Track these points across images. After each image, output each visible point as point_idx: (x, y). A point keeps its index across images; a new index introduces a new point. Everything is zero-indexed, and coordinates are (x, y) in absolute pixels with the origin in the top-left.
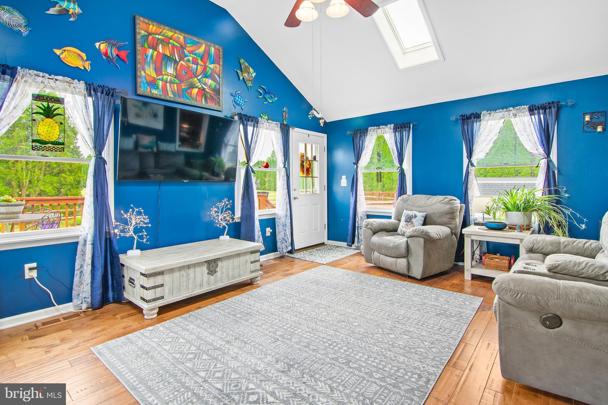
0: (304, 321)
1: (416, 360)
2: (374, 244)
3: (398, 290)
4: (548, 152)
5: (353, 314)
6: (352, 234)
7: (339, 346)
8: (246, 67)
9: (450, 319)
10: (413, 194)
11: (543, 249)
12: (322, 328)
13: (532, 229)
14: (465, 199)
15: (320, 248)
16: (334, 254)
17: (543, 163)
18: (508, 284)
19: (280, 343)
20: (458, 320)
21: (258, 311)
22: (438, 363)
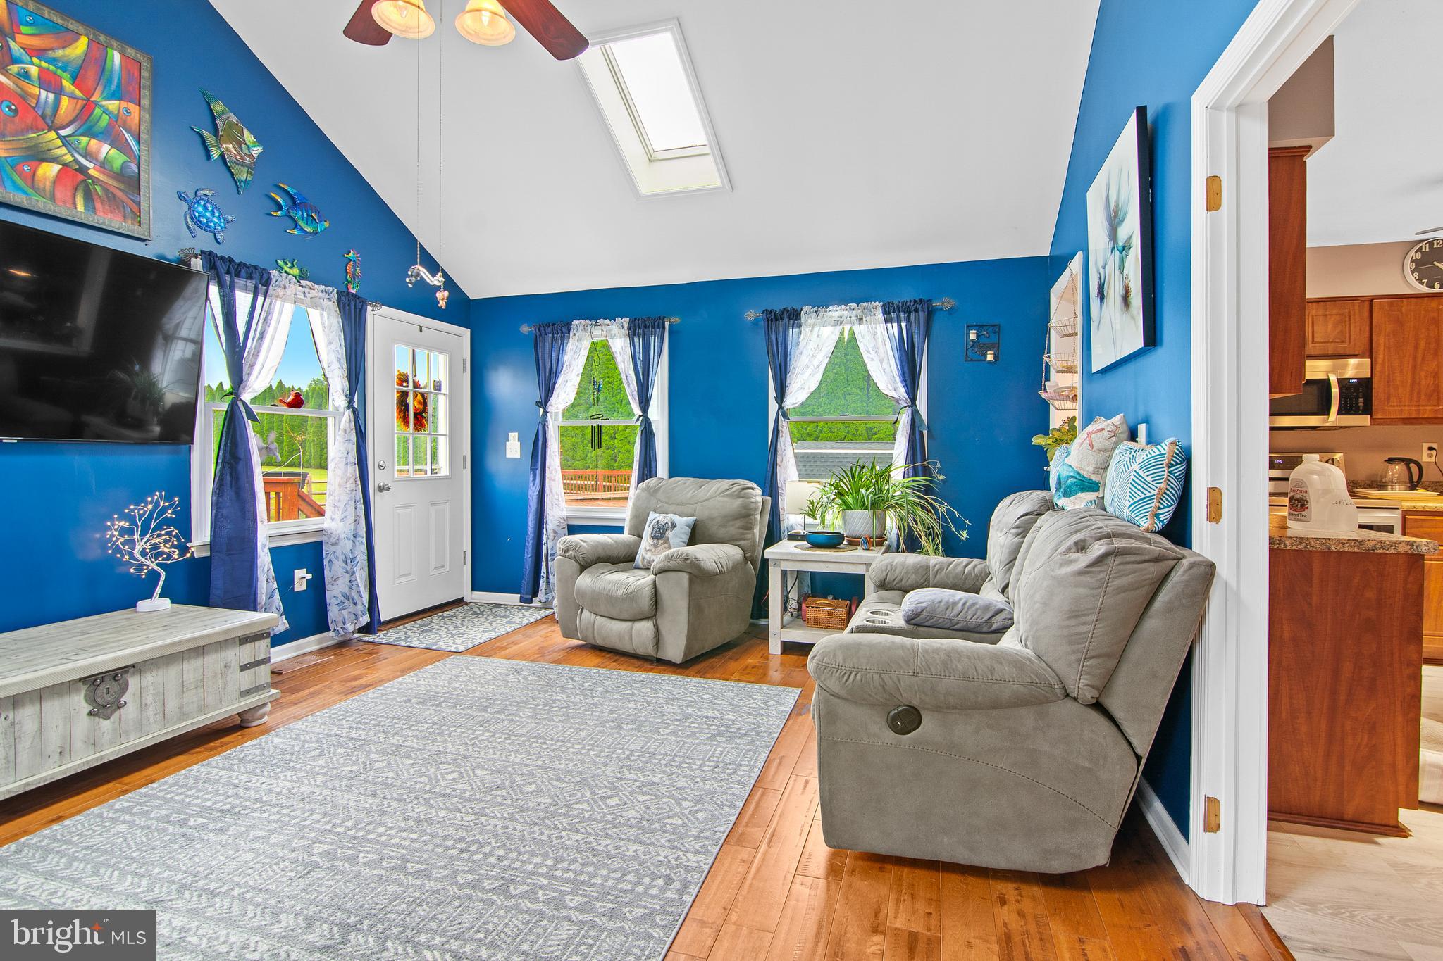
0: (394, 804)
1: (663, 846)
2: (582, 594)
3: (633, 694)
4: (912, 394)
5: (526, 765)
6: (532, 574)
7: (486, 850)
8: (231, 124)
9: (736, 743)
10: (670, 477)
11: (901, 580)
12: (443, 814)
13: (886, 543)
14: (771, 488)
15: (452, 612)
16: (487, 624)
17: (905, 418)
18: (834, 656)
19: (323, 874)
20: (752, 743)
21: (259, 800)
22: (707, 843)
